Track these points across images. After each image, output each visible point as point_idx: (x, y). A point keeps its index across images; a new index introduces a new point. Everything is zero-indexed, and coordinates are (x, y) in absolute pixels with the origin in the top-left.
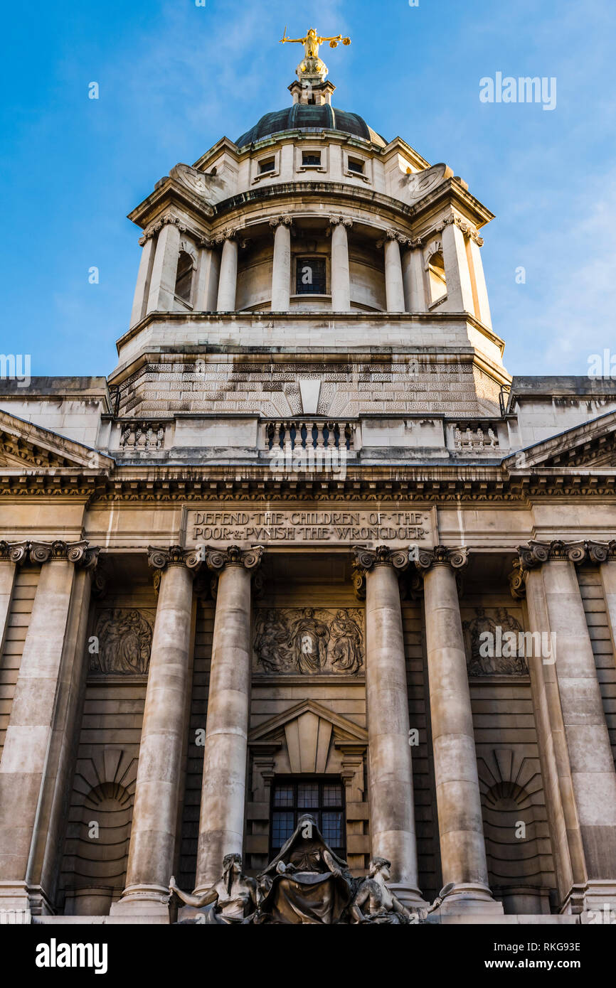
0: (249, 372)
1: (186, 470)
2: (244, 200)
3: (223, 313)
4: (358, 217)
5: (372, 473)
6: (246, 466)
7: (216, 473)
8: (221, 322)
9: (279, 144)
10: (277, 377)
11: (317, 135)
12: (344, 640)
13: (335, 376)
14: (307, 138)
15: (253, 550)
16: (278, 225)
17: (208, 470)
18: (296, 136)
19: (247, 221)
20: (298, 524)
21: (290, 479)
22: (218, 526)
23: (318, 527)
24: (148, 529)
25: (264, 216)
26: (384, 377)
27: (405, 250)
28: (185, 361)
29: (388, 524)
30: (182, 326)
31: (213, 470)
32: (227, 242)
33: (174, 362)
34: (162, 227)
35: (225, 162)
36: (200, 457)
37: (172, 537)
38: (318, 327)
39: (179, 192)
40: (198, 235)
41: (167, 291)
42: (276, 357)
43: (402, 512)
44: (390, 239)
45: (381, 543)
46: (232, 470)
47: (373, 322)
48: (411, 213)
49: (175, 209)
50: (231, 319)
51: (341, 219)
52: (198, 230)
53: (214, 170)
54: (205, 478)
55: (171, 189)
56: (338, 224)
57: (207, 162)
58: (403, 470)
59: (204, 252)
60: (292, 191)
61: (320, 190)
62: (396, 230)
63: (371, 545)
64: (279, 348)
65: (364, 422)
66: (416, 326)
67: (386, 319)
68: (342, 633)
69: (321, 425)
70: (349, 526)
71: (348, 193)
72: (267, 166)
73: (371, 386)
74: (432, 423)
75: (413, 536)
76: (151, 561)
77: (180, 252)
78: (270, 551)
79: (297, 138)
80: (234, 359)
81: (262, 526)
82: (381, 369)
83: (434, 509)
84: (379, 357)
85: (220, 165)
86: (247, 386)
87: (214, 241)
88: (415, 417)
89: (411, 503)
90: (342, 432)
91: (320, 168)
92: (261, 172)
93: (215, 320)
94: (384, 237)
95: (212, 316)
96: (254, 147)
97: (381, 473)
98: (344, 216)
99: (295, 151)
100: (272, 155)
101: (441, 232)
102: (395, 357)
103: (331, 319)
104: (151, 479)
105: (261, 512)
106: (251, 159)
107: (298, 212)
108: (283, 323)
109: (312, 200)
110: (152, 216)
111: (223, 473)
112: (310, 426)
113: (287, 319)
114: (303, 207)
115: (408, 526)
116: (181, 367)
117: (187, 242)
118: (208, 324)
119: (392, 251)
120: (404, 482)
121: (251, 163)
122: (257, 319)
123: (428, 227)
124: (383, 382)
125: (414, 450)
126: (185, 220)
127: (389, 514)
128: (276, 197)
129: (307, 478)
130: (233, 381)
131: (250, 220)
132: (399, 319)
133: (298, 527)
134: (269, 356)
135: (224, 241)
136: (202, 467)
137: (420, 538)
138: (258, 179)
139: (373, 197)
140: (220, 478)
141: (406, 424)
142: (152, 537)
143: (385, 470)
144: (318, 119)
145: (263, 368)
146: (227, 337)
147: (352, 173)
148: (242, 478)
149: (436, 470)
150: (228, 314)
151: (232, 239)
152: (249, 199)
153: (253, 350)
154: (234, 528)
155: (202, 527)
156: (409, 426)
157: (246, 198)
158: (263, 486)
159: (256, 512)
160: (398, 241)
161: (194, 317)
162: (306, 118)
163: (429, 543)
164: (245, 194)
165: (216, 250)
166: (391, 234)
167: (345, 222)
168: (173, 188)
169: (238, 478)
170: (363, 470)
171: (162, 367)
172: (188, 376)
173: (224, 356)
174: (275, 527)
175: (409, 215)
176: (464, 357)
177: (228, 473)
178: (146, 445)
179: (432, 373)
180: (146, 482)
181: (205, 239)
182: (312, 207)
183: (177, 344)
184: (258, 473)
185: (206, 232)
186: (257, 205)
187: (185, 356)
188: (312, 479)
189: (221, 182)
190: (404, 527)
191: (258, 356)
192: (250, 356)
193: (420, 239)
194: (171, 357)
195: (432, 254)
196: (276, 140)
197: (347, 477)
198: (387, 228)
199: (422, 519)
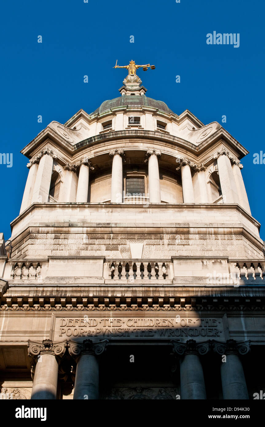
0: (97, 239)
1: (55, 289)
2: (94, 141)
3: (80, 203)
4: (165, 151)
5: (182, 292)
6: (96, 287)
7: (76, 291)
8: (78, 209)
9: (114, 114)
10: (115, 242)
11: (138, 108)
13: (152, 241)
14: (132, 110)
15: (101, 343)
16: (115, 154)
17: (71, 289)
18: (125, 108)
19: (95, 153)
20: (132, 326)
21: (126, 295)
22: (77, 327)
23: (145, 328)
24: (29, 329)
25: (106, 150)
26: (184, 242)
27: (194, 171)
28: (55, 232)
30: (53, 211)
31: (74, 289)
32: (83, 166)
33: (48, 233)
34: (42, 156)
35: (81, 123)
36: (65, 283)
37: (45, 335)
38: (141, 212)
39: (53, 136)
41: (44, 192)
42: (114, 229)
43: (202, 318)
44: (184, 165)
45: (190, 338)
46: (87, 289)
47: (176, 210)
48: (197, 150)
49: (50, 146)
50: (85, 207)
51: (154, 151)
52: (65, 159)
53: (75, 128)
54: (68, 295)
55: (48, 134)
56: (152, 154)
59: (68, 172)
61: (141, 135)
62: (188, 159)
63: (182, 339)
64: (116, 224)
65: (175, 261)
66: (203, 212)
67: (185, 208)
69: (146, 264)
70: (166, 328)
71: (158, 137)
72: (108, 124)
73: (176, 247)
74: (221, 262)
75: (211, 334)
76: (30, 350)
77: (53, 171)
78: (113, 344)
79: (126, 109)
80: (87, 231)
81: (106, 327)
82: (183, 237)
83: (225, 316)
84: (181, 229)
85: (78, 126)
86: (95, 247)
87: (75, 166)
88: (209, 259)
89: (209, 313)
90: (160, 268)
91: (139, 126)
92: (103, 129)
93: (75, 207)
94: (181, 163)
95: (73, 206)
96: (99, 115)
97: (189, 291)
98: (156, 150)
99: (124, 117)
100: (110, 120)
101: (216, 160)
102: (192, 230)
103: (150, 208)
104: (31, 295)
105: (107, 318)
106: (97, 122)
107: (127, 147)
108: (118, 210)
109: (136, 141)
110: (36, 151)
111: (81, 291)
112: (138, 265)
113: (121, 207)
114: (130, 144)
115: (208, 328)
116: (53, 235)
117: (58, 165)
118: (70, 210)
119: (186, 172)
120: (204, 298)
121: (97, 124)
122: (102, 207)
123: (208, 158)
124: (184, 245)
126: (56, 152)
128: (114, 138)
129: (138, 295)
130: (86, 244)
131: (97, 152)
132: (193, 208)
133: (132, 328)
134: (110, 229)
135: (80, 165)
136: (66, 287)
137: (216, 335)
138: (102, 132)
140: (78, 295)
141: (203, 262)
142: (31, 335)
143: (191, 289)
144: (138, 101)
145: (106, 236)
146: (82, 217)
147: (159, 129)
148: (93, 295)
149: (225, 289)
150: (83, 204)
151: (86, 164)
153: (99, 226)
154: (87, 329)
155: (66, 328)
156: (205, 263)
157: (95, 139)
158: (108, 300)
159: (103, 319)
160: (190, 166)
161: (61, 206)
162: (131, 101)
163: (222, 338)
164: (94, 137)
165: (76, 171)
166: (185, 161)
167: (157, 153)
168: (50, 133)
169: (91, 295)
170: (176, 290)
171: (39, 235)
172: (57, 241)
173: (80, 229)
174: (115, 327)
175: (196, 151)
176: (236, 229)
177: (84, 291)
178: (28, 276)
179: (215, 239)
180: (28, 297)
183: (50, 221)
184: (104, 291)
185: (70, 160)
187: (55, 229)
188: (141, 295)
189: (79, 133)
190: (205, 328)
191: (102, 229)
192: (97, 229)
193: (203, 165)
194: (46, 229)
195: (211, 173)
196: (113, 111)
197: (165, 294)
198: (183, 158)
199: (217, 323)
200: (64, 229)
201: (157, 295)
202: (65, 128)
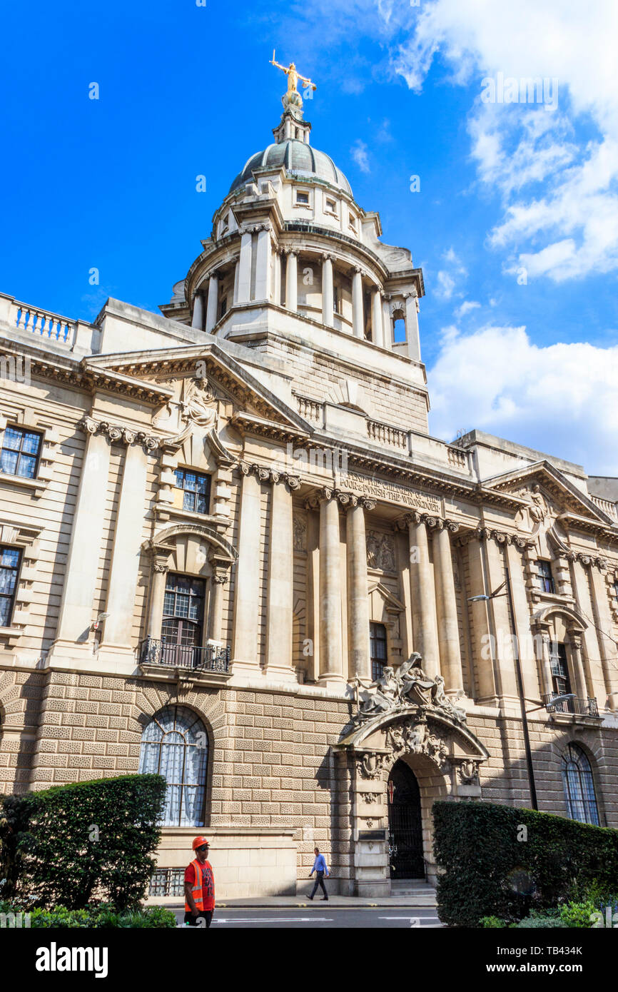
0: (321, 365)
1: (344, 445)
4: (366, 270)
8: (305, 323)
10: (336, 373)
11: (337, 190)
12: (387, 552)
15: (371, 500)
17: (355, 448)
18: (326, 185)
19: (307, 246)
20: (387, 489)
22: (352, 480)
23: (396, 493)
25: (319, 248)
26: (386, 391)
27: (383, 299)
28: (288, 345)
29: (424, 499)
30: (284, 318)
31: (357, 449)
33: (282, 344)
34: (261, 230)
37: (330, 481)
38: (354, 346)
42: (335, 359)
43: (429, 494)
44: (378, 291)
45: (423, 510)
46: (366, 452)
50: (311, 323)
56: (359, 272)
62: (381, 286)
64: (338, 354)
65: (412, 435)
67: (387, 353)
68: (387, 548)
70: (408, 497)
72: (303, 198)
74: (440, 445)
76: (325, 493)
80: (314, 354)
81: (371, 486)
86: (320, 374)
87: (283, 250)
89: (434, 491)
90: (400, 437)
92: (298, 200)
94: (375, 289)
98: (361, 268)
99: (322, 195)
100: (307, 191)
101: (405, 298)
103: (360, 343)
107: (341, 255)
108: (333, 335)
109: (349, 251)
111: (361, 452)
112: (386, 428)
113: (335, 333)
114: (341, 251)
115: (432, 503)
116: (286, 348)
119: (377, 298)
122: (324, 329)
123: (399, 291)
124: (383, 394)
126: (273, 231)
127: (424, 494)
128: (329, 239)
130: (313, 368)
131: (309, 246)
133: (386, 491)
134: (333, 358)
135: (290, 253)
140: (359, 454)
145: (329, 365)
146: (309, 335)
151: (295, 254)
154: (358, 483)
155: (344, 479)
156: (431, 443)
158: (377, 465)
159: (368, 476)
160: (381, 293)
161: (290, 314)
163: (440, 515)
165: (284, 258)
166: (379, 287)
167: (362, 272)
170: (422, 469)
171: (276, 344)
172: (290, 356)
173: (309, 350)
174: (377, 488)
176: (423, 392)
177: (364, 453)
182: (346, 254)
184: (376, 457)
187: (289, 342)
194: (280, 339)
195: (398, 307)
198: (378, 284)
200: (296, 345)
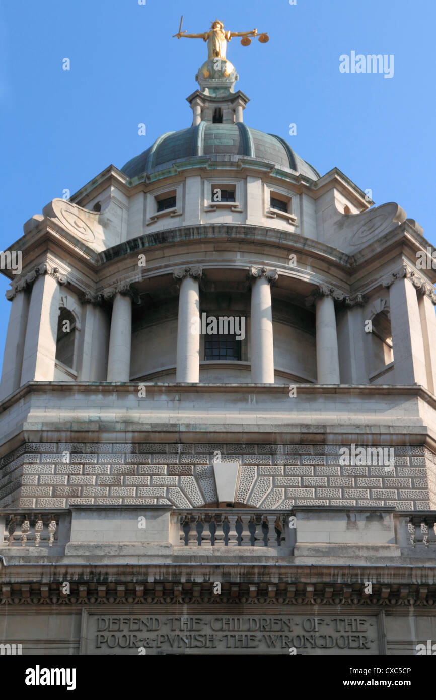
0: (152, 453)
1: (88, 570)
2: (141, 246)
3: (119, 384)
4: (284, 268)
5: (311, 574)
6: (160, 566)
7: (124, 574)
8: (115, 395)
9: (182, 177)
10: (185, 459)
13: (256, 458)
14: (219, 168)
16: (185, 277)
17: (115, 570)
18: (205, 165)
19: (144, 271)
20: (222, 630)
23: (244, 634)
24: (43, 637)
25: (166, 266)
26: (316, 460)
27: (341, 308)
28: (72, 440)
29: (328, 630)
30: (67, 400)
31: (121, 569)
32: (119, 297)
34: (37, 278)
35: (111, 197)
36: (102, 554)
37: (71, 646)
38: (235, 401)
39: (57, 236)
40: (82, 288)
41: (47, 356)
42: (184, 435)
43: (342, 618)
45: (318, 652)
46: (143, 570)
47: (303, 396)
48: (351, 264)
49: (52, 256)
50: (127, 392)
51: (264, 272)
52: (83, 282)
53: (98, 206)
54: (111, 579)
55: (48, 232)
56: (260, 277)
57: (87, 195)
58: (347, 571)
59: (89, 309)
60: (203, 236)
61: (238, 236)
64: (188, 425)
65: (298, 514)
66: (355, 401)
67: (319, 393)
69: (246, 518)
70: (280, 633)
71: (273, 239)
72: (166, 203)
74: (382, 518)
75: (356, 645)
77: (60, 308)
79: (206, 168)
80: (133, 438)
81: (177, 632)
82: (312, 450)
83: (382, 615)
84: (311, 437)
85: (105, 200)
86: (150, 469)
87: (102, 296)
88: (361, 510)
89: (354, 608)
90: (272, 526)
91: (235, 207)
92: (159, 210)
93: (108, 392)
94: (317, 293)
95: (104, 388)
96: (149, 179)
97: (321, 574)
98: (267, 267)
99: (203, 184)
100: (173, 189)
101: (388, 288)
102: (330, 438)
103: (252, 392)
104: (45, 580)
105: (177, 617)
106: (145, 193)
107: (210, 261)
108: (192, 396)
109: (228, 248)
111: (133, 574)
112: (233, 519)
113: (197, 392)
114: (216, 256)
115: (350, 634)
116: (69, 447)
117: (69, 297)
118: (100, 397)
120: (347, 585)
121: (145, 199)
122: (160, 392)
123: (372, 282)
124: (314, 466)
125: (359, 548)
126: (65, 269)
127: (328, 619)
129: (232, 580)
130: (133, 464)
131: (148, 271)
133: (220, 634)
134: (177, 435)
135: (115, 295)
136: (107, 566)
137: (364, 646)
138: (154, 219)
139: (305, 244)
140: (129, 579)
141: (349, 518)
143: (325, 571)
145: (169, 448)
146: (124, 412)
147: (275, 213)
148: (155, 579)
149: (386, 571)
150: (124, 385)
151: (124, 294)
152: (146, 245)
154: (144, 635)
155: (106, 634)
156: (352, 520)
157: (143, 244)
158: (180, 588)
159: (170, 617)
161: (81, 388)
162: (216, 142)
164: (142, 238)
165: (105, 307)
166: (325, 289)
167: (268, 274)
168: (50, 231)
169: (151, 579)
170: (300, 571)
171: (45, 447)
172: (77, 458)
173: (121, 435)
174: (193, 633)
175: (349, 266)
176: (413, 437)
177: (139, 573)
180: (41, 584)
181: (90, 293)
182: (228, 256)
184: (174, 574)
185: (91, 283)
186: (157, 252)
187: (73, 434)
188: (238, 580)
189: (108, 219)
190: (346, 634)
191: (162, 435)
192: (152, 435)
193: (360, 296)
194: (56, 435)
195: (376, 313)
196: (178, 170)
197: (280, 579)
198: (321, 282)
199: (366, 626)
200: (91, 435)
201: (266, 579)
202: (79, 211)
